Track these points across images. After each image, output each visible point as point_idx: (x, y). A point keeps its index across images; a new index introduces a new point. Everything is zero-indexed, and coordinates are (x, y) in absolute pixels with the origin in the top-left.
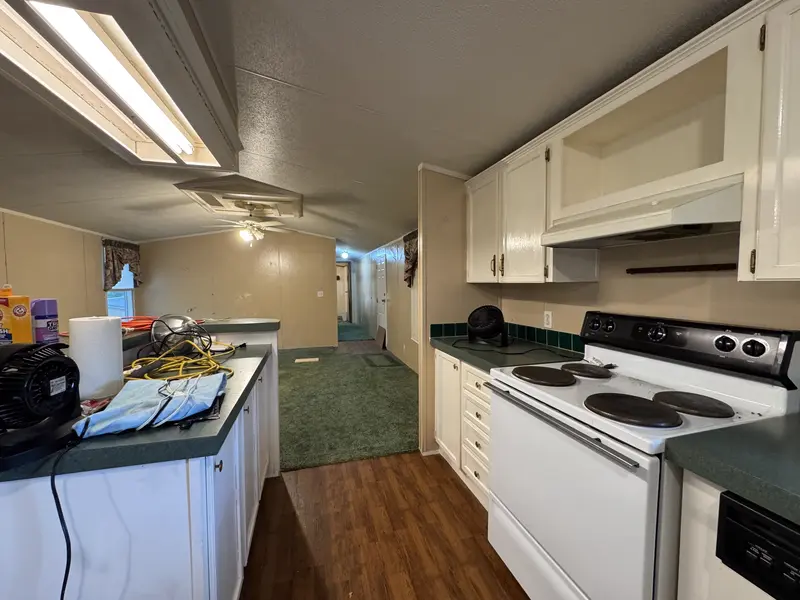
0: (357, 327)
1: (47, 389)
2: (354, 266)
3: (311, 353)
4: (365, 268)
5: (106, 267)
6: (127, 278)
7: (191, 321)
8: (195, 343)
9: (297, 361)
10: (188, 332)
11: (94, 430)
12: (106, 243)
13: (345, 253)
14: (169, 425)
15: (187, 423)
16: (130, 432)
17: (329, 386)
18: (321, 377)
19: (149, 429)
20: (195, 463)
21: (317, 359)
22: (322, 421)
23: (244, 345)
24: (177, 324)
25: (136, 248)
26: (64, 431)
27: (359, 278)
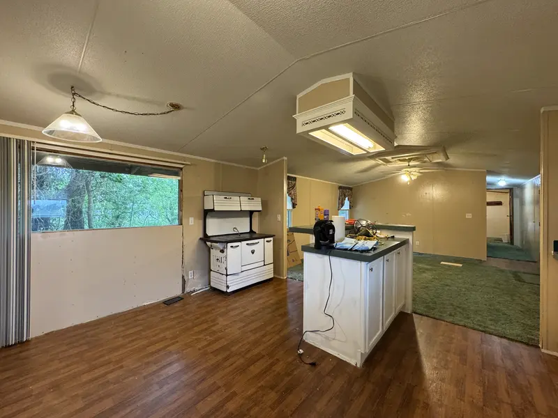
0: (518, 250)
1: (329, 232)
2: (517, 192)
3: (456, 260)
4: (528, 194)
5: (339, 199)
6: (347, 203)
7: (369, 222)
8: (371, 232)
9: (442, 263)
10: (368, 226)
11: (338, 247)
12: (340, 188)
13: (502, 182)
14: (356, 250)
15: (363, 251)
16: (346, 250)
17: (465, 283)
18: (460, 276)
19: (351, 250)
20: (363, 263)
21: (461, 265)
22: (449, 300)
23: (393, 237)
24: (364, 223)
25: (351, 189)
26: (332, 245)
27: (522, 203)
